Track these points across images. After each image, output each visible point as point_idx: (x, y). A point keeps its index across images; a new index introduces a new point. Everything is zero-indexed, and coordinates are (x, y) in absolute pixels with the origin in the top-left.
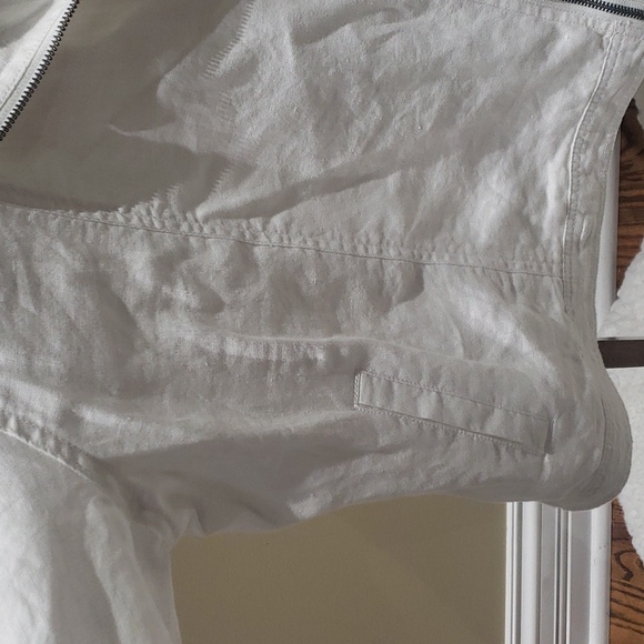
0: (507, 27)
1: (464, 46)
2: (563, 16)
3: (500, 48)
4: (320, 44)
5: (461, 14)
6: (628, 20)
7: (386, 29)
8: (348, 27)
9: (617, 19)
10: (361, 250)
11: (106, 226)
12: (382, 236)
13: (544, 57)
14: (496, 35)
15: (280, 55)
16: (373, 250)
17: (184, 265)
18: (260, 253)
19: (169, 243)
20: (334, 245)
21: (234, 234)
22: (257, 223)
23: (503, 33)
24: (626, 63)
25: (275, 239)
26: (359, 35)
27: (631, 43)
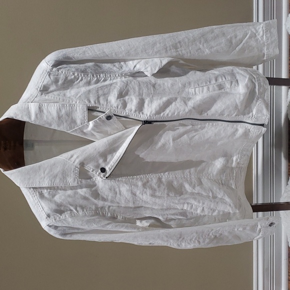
0: (224, 130)
1: (213, 135)
2: (239, 126)
3: (223, 135)
4: (179, 140)
5: (213, 128)
6: (256, 126)
7: (195, 134)
8: (186, 135)
9: (253, 126)
10: (186, 177)
11: (133, 179)
12: (190, 174)
13: (235, 135)
14: (222, 132)
15: (170, 144)
16: (189, 177)
17: (148, 184)
18: (163, 180)
19: (145, 180)
20: (179, 176)
21: (158, 176)
22: (162, 174)
23: (224, 131)
24: (256, 134)
25: (166, 176)
26: (188, 136)
27: (258, 131)
